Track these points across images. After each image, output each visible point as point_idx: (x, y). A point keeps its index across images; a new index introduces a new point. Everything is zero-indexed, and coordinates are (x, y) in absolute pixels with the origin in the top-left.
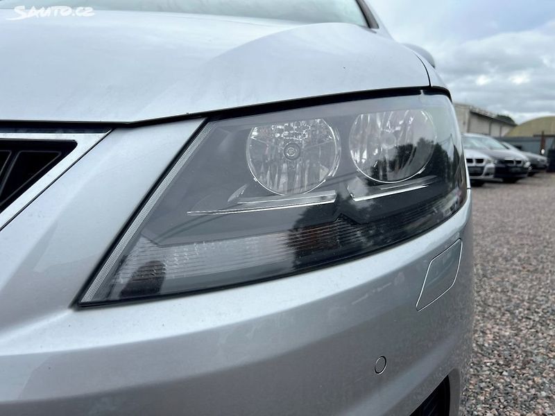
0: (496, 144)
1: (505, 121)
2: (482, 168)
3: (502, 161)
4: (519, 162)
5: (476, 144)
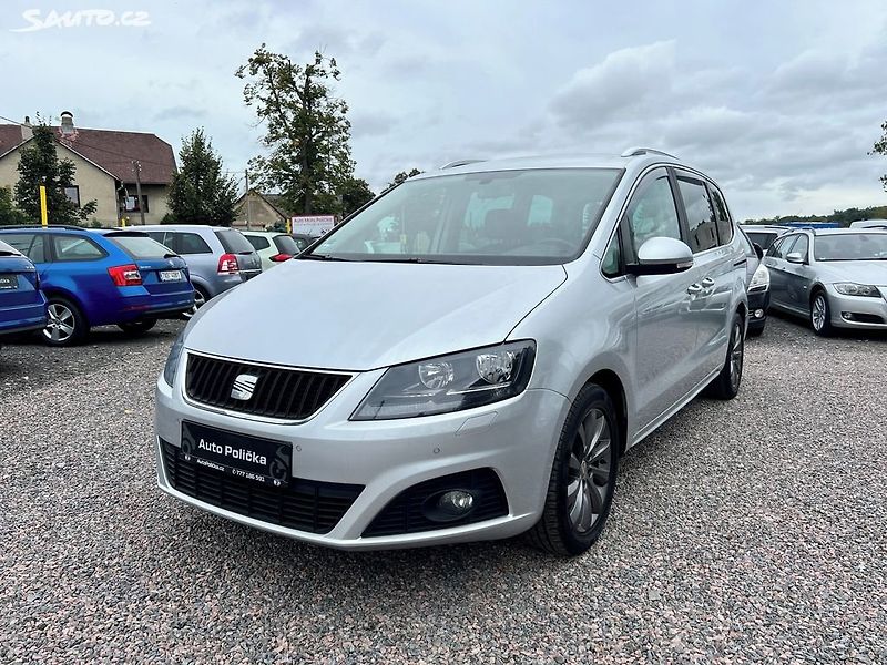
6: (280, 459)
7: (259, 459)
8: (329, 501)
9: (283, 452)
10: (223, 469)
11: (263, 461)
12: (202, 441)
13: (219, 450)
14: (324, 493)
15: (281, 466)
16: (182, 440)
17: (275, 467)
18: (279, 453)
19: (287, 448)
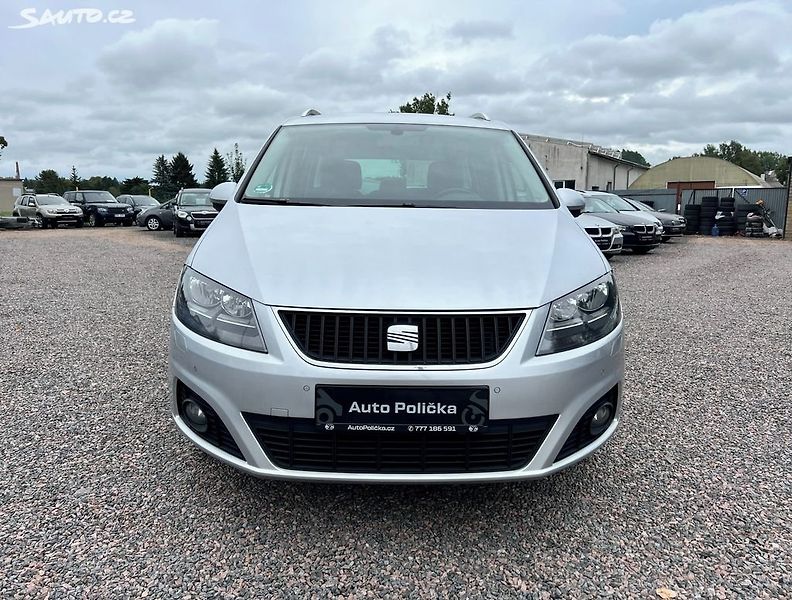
0: (622, 203)
1: (633, 161)
2: (610, 239)
3: (631, 229)
4: (650, 228)
5: (602, 206)
6: (475, 404)
7: (446, 409)
8: (523, 436)
9: (478, 396)
10: (393, 429)
11: (453, 410)
12: (355, 403)
13: (385, 409)
14: (517, 430)
15: (476, 411)
16: (317, 408)
17: (470, 412)
18: (473, 398)
19: (483, 392)
